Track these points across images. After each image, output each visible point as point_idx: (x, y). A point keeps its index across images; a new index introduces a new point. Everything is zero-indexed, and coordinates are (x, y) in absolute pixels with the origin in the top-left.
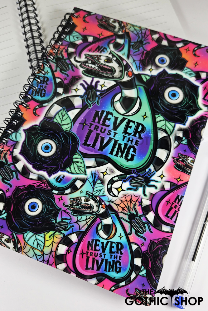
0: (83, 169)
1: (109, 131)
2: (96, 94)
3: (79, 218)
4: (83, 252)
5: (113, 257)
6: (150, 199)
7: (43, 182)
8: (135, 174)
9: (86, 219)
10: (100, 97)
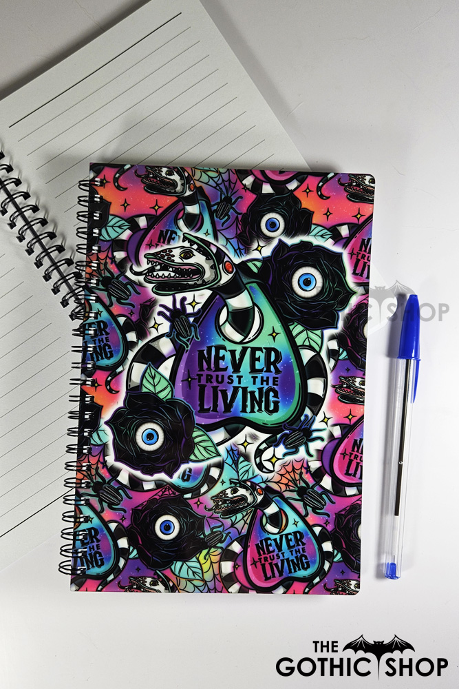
0: (213, 449)
1: (230, 377)
2: (189, 321)
3: (233, 518)
4: (254, 561)
5: (294, 552)
6: (318, 458)
7: (166, 489)
8: (287, 429)
9: (243, 517)
10: (197, 325)
